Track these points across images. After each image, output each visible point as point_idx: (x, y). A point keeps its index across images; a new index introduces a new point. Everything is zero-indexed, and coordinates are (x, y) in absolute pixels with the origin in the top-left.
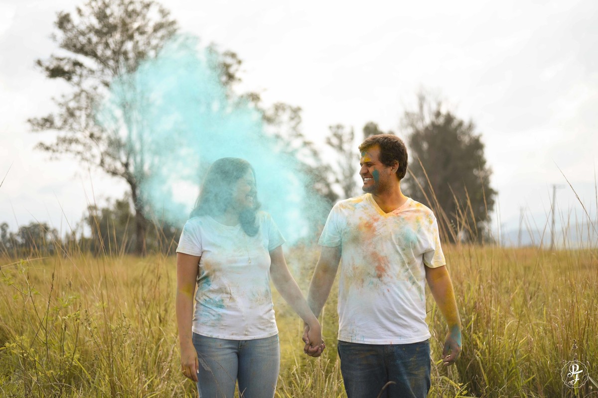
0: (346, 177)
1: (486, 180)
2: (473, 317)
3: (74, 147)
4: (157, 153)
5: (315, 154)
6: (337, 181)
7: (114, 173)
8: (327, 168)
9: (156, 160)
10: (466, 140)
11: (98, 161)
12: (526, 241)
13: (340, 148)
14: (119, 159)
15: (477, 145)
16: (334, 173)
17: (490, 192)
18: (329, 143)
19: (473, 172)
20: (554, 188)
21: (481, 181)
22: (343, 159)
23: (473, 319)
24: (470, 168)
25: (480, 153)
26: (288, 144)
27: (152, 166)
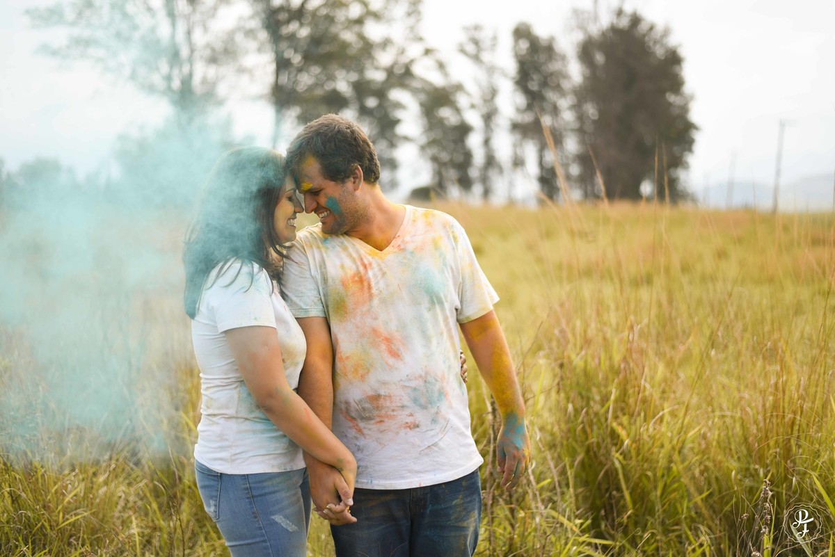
0: (485, 101)
1: (684, 109)
2: (614, 391)
3: (94, 51)
4: (213, 60)
5: (441, 66)
6: (473, 106)
7: (151, 89)
8: (459, 87)
9: (212, 71)
10: (659, 52)
11: (127, 72)
12: (738, 200)
13: (476, 58)
14: (157, 69)
15: (674, 59)
16: (468, 94)
17: (689, 127)
18: (462, 51)
19: (665, 96)
20: (782, 125)
21: (676, 112)
22: (482, 75)
23: (613, 398)
24: (662, 92)
25: (676, 68)
26: (402, 52)
27: (204, 81)
